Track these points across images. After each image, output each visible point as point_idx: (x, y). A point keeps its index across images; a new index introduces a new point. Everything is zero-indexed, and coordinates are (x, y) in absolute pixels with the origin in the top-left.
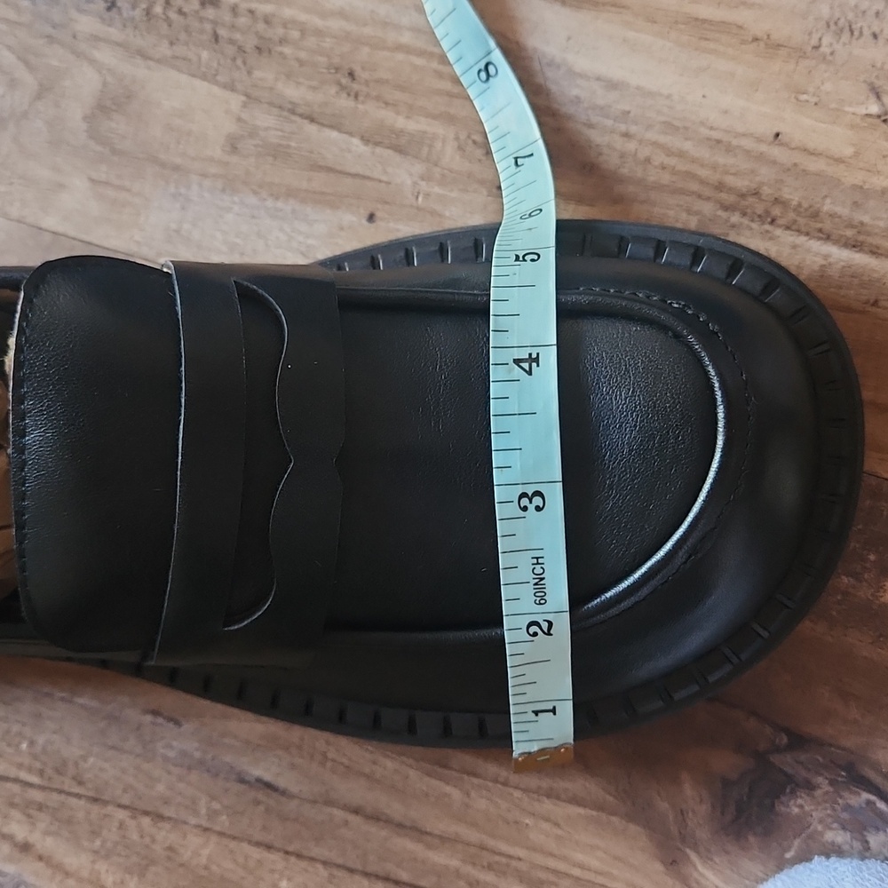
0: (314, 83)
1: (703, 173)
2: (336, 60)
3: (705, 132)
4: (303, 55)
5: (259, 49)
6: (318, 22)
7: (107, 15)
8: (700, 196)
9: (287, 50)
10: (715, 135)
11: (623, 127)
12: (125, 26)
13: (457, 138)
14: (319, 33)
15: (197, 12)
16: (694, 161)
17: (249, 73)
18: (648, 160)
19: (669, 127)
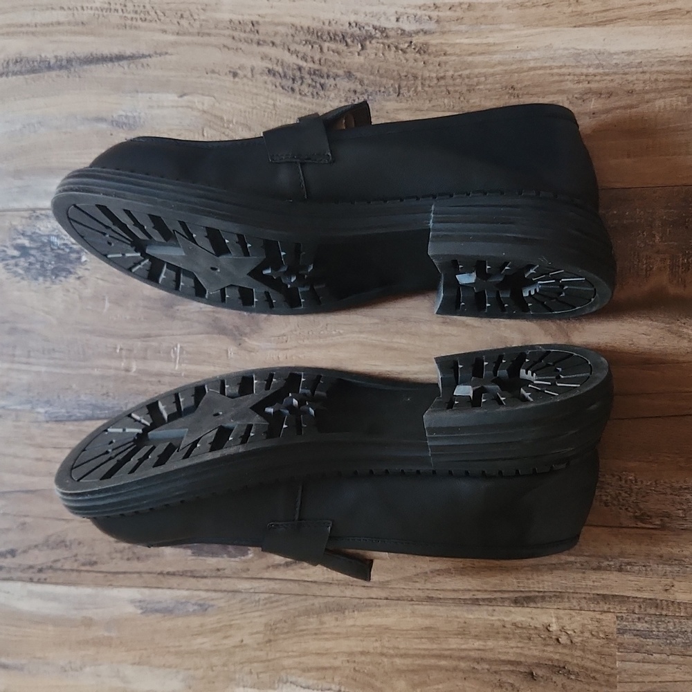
0: (497, 97)
1: (682, 77)
2: (504, 84)
3: (677, 59)
4: (488, 86)
5: (469, 91)
6: (491, 71)
7: (398, 99)
8: (685, 88)
9: (481, 87)
10: (683, 59)
11: (641, 70)
12: (407, 101)
13: (568, 99)
14: (493, 75)
15: (436, 84)
16: (677, 73)
17: (468, 102)
18: (656, 80)
19: (662, 62)
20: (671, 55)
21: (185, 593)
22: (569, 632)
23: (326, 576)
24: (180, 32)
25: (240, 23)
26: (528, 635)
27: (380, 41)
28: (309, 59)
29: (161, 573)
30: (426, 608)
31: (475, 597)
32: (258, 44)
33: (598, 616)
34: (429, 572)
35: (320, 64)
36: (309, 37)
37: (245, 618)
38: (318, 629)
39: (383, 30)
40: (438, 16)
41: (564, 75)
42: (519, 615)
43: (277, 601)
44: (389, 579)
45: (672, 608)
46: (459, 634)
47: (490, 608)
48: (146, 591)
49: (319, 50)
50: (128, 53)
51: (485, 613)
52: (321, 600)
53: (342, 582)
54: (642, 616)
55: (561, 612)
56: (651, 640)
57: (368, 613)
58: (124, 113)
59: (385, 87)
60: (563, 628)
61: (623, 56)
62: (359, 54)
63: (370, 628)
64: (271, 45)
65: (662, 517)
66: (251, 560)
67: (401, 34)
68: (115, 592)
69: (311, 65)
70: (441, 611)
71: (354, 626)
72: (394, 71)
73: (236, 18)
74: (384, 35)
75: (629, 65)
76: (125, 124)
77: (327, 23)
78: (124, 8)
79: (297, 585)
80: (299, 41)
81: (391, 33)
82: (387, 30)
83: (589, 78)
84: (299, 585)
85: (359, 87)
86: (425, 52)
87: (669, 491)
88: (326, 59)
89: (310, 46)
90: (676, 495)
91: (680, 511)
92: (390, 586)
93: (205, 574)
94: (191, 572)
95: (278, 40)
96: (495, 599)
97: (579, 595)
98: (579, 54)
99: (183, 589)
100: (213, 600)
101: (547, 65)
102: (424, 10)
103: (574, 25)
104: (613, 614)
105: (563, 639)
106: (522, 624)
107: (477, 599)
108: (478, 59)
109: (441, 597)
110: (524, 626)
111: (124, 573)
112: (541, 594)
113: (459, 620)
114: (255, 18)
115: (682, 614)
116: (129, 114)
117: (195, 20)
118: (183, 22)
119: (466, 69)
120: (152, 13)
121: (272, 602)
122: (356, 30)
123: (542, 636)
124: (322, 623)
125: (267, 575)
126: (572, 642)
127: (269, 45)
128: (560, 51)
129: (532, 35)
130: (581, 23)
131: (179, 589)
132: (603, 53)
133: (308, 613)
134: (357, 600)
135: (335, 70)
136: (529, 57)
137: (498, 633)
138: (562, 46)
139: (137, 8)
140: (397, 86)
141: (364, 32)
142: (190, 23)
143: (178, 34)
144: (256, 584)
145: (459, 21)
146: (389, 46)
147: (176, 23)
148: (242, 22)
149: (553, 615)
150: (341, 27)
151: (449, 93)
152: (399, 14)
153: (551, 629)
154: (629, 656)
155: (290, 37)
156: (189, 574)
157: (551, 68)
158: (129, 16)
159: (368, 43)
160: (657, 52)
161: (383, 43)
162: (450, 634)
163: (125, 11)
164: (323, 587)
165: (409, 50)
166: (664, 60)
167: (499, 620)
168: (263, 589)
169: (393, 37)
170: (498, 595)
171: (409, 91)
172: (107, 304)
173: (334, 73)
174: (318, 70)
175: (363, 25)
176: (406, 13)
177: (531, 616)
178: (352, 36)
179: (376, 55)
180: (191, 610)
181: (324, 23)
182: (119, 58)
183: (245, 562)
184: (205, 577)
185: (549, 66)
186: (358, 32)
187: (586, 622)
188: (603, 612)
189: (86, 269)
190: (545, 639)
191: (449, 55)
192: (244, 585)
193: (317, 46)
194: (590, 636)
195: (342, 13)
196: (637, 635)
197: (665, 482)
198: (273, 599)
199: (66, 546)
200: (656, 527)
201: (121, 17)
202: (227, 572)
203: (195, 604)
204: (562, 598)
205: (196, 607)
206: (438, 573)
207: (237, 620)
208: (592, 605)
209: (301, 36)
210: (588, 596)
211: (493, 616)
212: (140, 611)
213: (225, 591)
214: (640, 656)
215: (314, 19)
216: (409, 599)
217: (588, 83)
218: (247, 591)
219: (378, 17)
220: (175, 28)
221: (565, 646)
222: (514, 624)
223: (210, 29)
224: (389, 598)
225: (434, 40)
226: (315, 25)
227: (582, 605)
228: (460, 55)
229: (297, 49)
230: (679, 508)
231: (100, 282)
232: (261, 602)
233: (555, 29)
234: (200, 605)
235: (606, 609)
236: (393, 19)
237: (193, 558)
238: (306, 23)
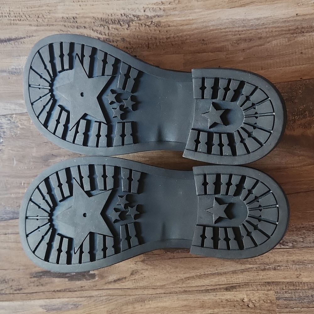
20: (278, 18)
21: (67, 300)
22: (253, 301)
23: (134, 285)
24: (38, 25)
25: (67, 18)
26: (234, 305)
27: (137, 22)
28: (103, 34)
29: (54, 291)
30: (184, 296)
31: (207, 289)
32: (77, 28)
33: (266, 293)
34: (184, 279)
35: (109, 36)
36: (102, 23)
37: (97, 309)
38: (133, 311)
39: (138, 17)
40: (164, 8)
41: (227, 32)
42: (229, 295)
43: (112, 299)
44: (165, 284)
45: (301, 285)
46: (200, 307)
47: (215, 293)
48: (47, 300)
49: (108, 29)
50: (13, 37)
51: (212, 296)
52: (133, 297)
53: (142, 287)
54: (287, 290)
55: (249, 292)
56: (292, 302)
57: (156, 301)
58: (14, 67)
59: (141, 45)
60: (250, 300)
61: (255, 21)
62: (127, 29)
63: (158, 308)
64: (84, 28)
65: (293, 242)
66: (97, 281)
67: (147, 18)
68: (32, 302)
69: (104, 36)
70: (191, 297)
71: (150, 308)
72: (145, 36)
73: (65, 16)
74: (139, 19)
75: (258, 25)
76: (15, 72)
77: (110, 15)
78: (9, 15)
79: (121, 291)
80: (97, 25)
81: (142, 18)
82: (140, 17)
83: (240, 33)
84: (122, 290)
85: (129, 45)
86: (159, 26)
87: (295, 230)
88: (111, 33)
89: (103, 27)
90: (298, 231)
91: (301, 239)
92: (166, 287)
93: (76, 290)
94: (68, 289)
95: (87, 25)
96: (216, 289)
97: (256, 283)
98: (234, 21)
99: (65, 298)
100: (80, 302)
101: (219, 28)
102: (157, 5)
103: (230, 7)
104: (273, 291)
105: (251, 305)
106: (230, 300)
107: (208, 290)
108: (185, 27)
109: (191, 290)
110: (231, 300)
111: (36, 292)
112: (239, 284)
113: (200, 300)
114: (74, 15)
115: (306, 288)
116: (16, 67)
117: (45, 18)
118: (39, 20)
119: (180, 33)
120: (24, 16)
121: (109, 300)
122: (125, 18)
123: (241, 305)
124: (134, 308)
125: (106, 287)
126: (255, 306)
127: (82, 28)
128: (225, 21)
129: (210, 14)
130: (233, 6)
131: (63, 298)
132: (245, 20)
133: (127, 304)
134: (150, 296)
135: (116, 38)
136: (210, 25)
137: (219, 305)
138: (225, 18)
139: (16, 15)
140: (147, 44)
141: (129, 18)
142: (43, 20)
143: (37, 26)
144: (100, 292)
145: (174, 9)
146: (141, 24)
147: (36, 20)
148: (68, 18)
149: (245, 294)
150: (117, 17)
151: (173, 45)
152: (145, 8)
153: (244, 301)
154: (283, 310)
155: (92, 23)
156: (68, 290)
157: (221, 29)
158: (12, 19)
159: (131, 23)
160: (271, 17)
161: (139, 23)
162: (196, 308)
163: (10, 16)
164: (134, 291)
165: (151, 26)
166: (275, 21)
167: (219, 299)
168: (104, 294)
169: (143, 20)
170: (218, 287)
171: (153, 46)
172: (15, 162)
173: (116, 39)
174: (108, 39)
175: (128, 15)
176: (148, 7)
177: (234, 295)
178: (123, 20)
179: (135, 29)
180: (70, 307)
181: (108, 15)
182: (10, 40)
183: (94, 282)
184: (76, 291)
185: (220, 28)
186: (126, 18)
187: (261, 296)
188: (268, 290)
189: (3, 146)
190: (242, 306)
191: (172, 26)
192: (95, 293)
193: (107, 27)
194: (263, 302)
195: (117, 10)
196: (286, 300)
197: (293, 226)
198: (110, 299)
199: (6, 282)
200: (290, 247)
201: (8, 20)
202: (86, 288)
203: (72, 305)
204: (248, 285)
205: (72, 306)
206: (188, 278)
207: (93, 310)
208: (263, 288)
209: (98, 23)
210: (260, 283)
211: (216, 297)
212: (45, 311)
213: (86, 297)
214: (287, 310)
215: (104, 13)
216: (176, 292)
217: (240, 35)
218: (97, 296)
219: (135, 10)
220: (36, 23)
221: (252, 308)
222: (227, 300)
223: (53, 22)
224: (166, 293)
225: (163, 20)
226: (104, 16)
227: (258, 288)
228: (177, 26)
229: (97, 29)
230: (300, 237)
231: (11, 151)
232: (104, 301)
233: (221, 10)
234: (74, 305)
235: (269, 289)
236: (142, 11)
237: (69, 282)
238: (100, 16)
